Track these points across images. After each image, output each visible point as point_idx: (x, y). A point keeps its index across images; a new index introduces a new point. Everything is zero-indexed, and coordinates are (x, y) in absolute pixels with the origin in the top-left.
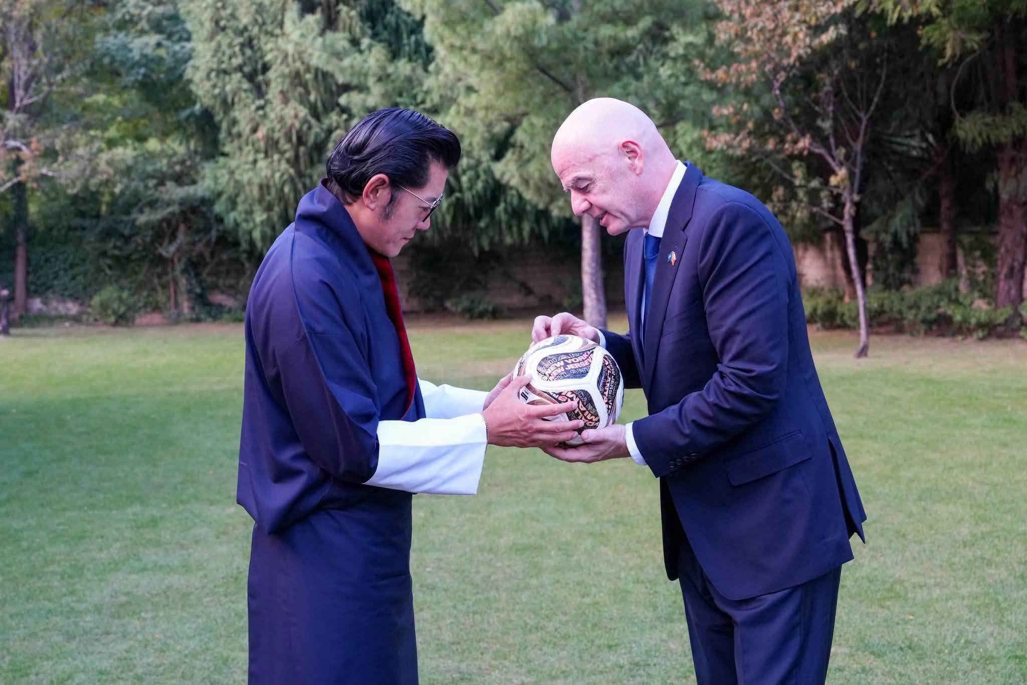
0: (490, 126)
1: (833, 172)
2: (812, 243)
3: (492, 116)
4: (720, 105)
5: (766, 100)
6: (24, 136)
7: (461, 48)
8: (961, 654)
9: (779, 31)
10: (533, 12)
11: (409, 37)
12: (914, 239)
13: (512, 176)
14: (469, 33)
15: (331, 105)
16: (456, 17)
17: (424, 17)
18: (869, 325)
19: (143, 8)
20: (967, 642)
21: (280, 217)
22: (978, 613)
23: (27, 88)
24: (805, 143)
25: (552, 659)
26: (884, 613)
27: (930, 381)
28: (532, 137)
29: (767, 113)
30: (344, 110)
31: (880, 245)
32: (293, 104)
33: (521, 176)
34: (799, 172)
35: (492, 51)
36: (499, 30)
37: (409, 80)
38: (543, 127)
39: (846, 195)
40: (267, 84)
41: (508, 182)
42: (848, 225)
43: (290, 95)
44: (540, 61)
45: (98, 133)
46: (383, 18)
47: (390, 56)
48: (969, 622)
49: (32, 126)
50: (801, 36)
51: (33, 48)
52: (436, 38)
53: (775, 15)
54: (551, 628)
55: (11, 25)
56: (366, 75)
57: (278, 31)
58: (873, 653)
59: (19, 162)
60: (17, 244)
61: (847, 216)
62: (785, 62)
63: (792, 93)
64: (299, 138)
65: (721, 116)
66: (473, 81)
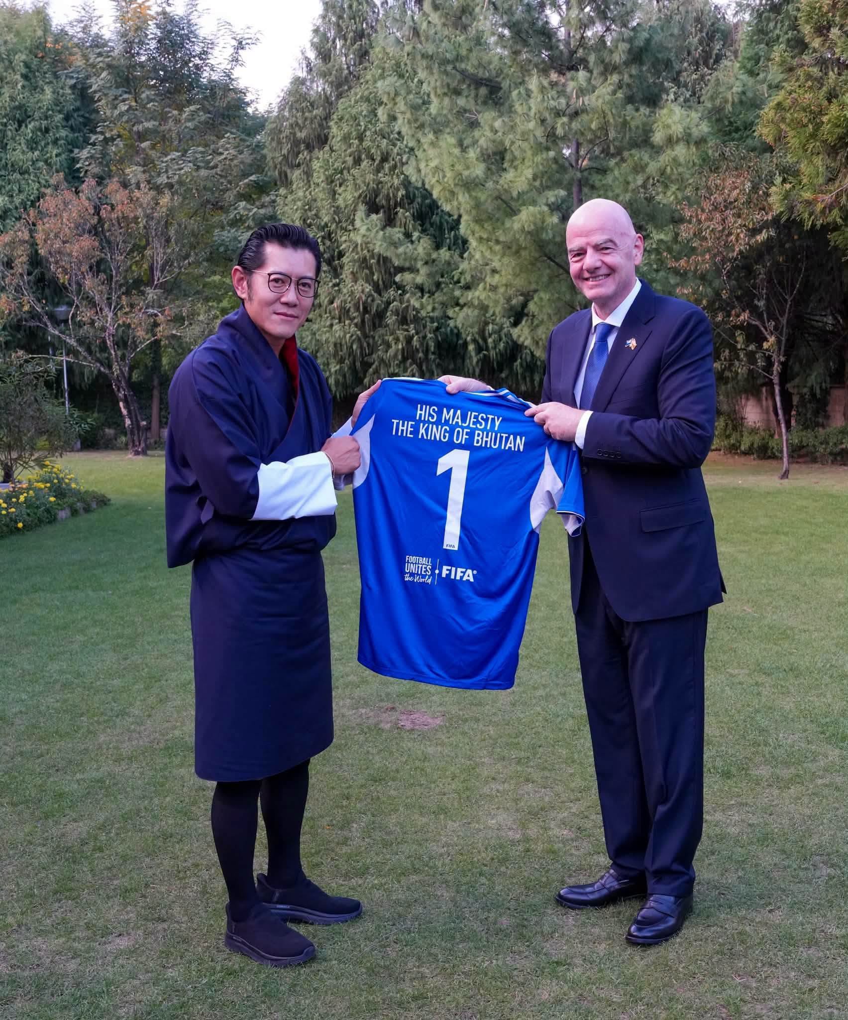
0: (509, 300)
1: (766, 340)
2: (752, 395)
3: (511, 292)
4: (682, 286)
5: (717, 283)
6: (160, 306)
7: (488, 240)
8: (826, 674)
9: (726, 232)
10: (542, 213)
11: (449, 233)
12: (826, 392)
13: (526, 338)
14: (494, 229)
15: (389, 283)
16: (484, 217)
17: (460, 216)
18: (791, 456)
19: (250, 210)
20: (831, 666)
21: (350, 368)
22: (842, 648)
23: (162, 271)
24: (745, 316)
25: (536, 677)
26: (776, 648)
27: (832, 496)
28: (541, 308)
29: (718, 294)
30: (400, 287)
31: (802, 396)
32: (361, 282)
33: (533, 338)
34: (740, 338)
35: (511, 242)
36: (516, 226)
37: (448, 263)
38: (549, 300)
39: (775, 356)
40: (342, 267)
41: (523, 343)
42: (776, 380)
43: (359, 275)
44: (547, 251)
45: (215, 304)
46: (430, 219)
47: (434, 246)
48: (834, 654)
49: (166, 299)
50: (742, 236)
51: (168, 241)
52: (469, 232)
53: (724, 220)
54: (537, 656)
55: (153, 223)
56: (416, 260)
57: (350, 227)
58: (765, 673)
59: (156, 325)
60: (154, 387)
61: (775, 372)
62: (730, 255)
63: (737, 280)
64: (365, 308)
65: (683, 294)
66: (496, 264)
